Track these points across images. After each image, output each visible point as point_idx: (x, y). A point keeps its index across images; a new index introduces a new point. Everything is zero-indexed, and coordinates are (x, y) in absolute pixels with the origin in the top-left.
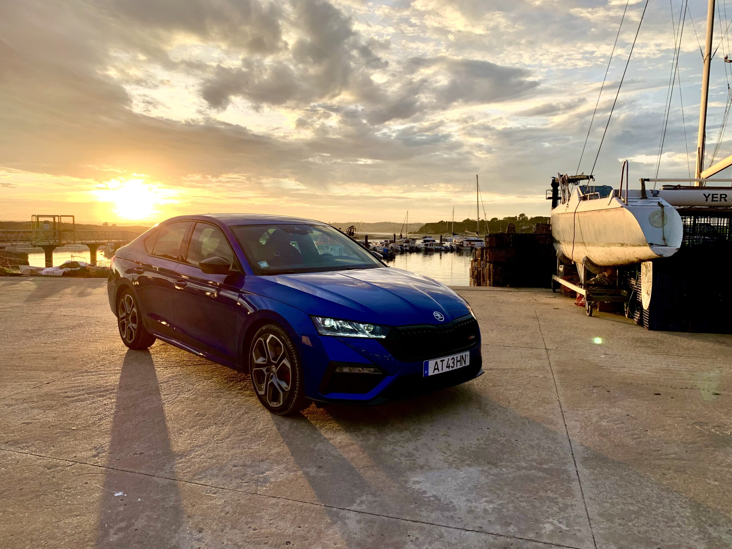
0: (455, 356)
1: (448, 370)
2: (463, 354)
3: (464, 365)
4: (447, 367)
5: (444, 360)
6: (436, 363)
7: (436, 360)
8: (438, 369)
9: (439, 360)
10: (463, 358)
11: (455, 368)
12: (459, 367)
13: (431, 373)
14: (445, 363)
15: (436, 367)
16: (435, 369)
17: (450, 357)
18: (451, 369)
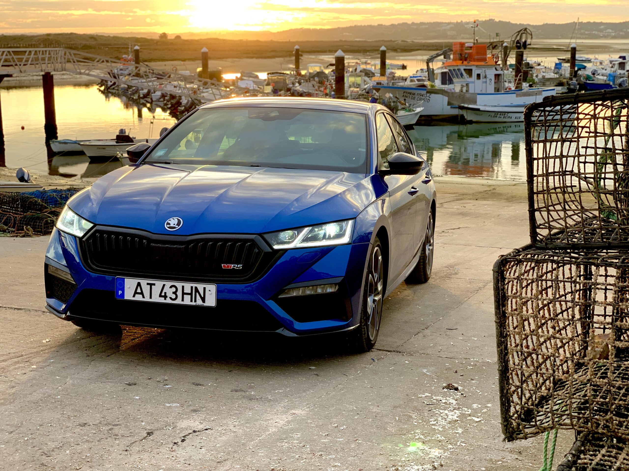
0: (179, 285)
1: (162, 300)
2: (200, 287)
3: (199, 302)
4: (160, 296)
5: (154, 284)
6: (139, 284)
7: (139, 281)
8: (142, 293)
9: (144, 282)
10: (197, 290)
11: (179, 301)
12: (187, 301)
13: (129, 295)
14: (156, 290)
15: (139, 291)
16: (136, 293)
17: (168, 284)
18: (168, 301)
